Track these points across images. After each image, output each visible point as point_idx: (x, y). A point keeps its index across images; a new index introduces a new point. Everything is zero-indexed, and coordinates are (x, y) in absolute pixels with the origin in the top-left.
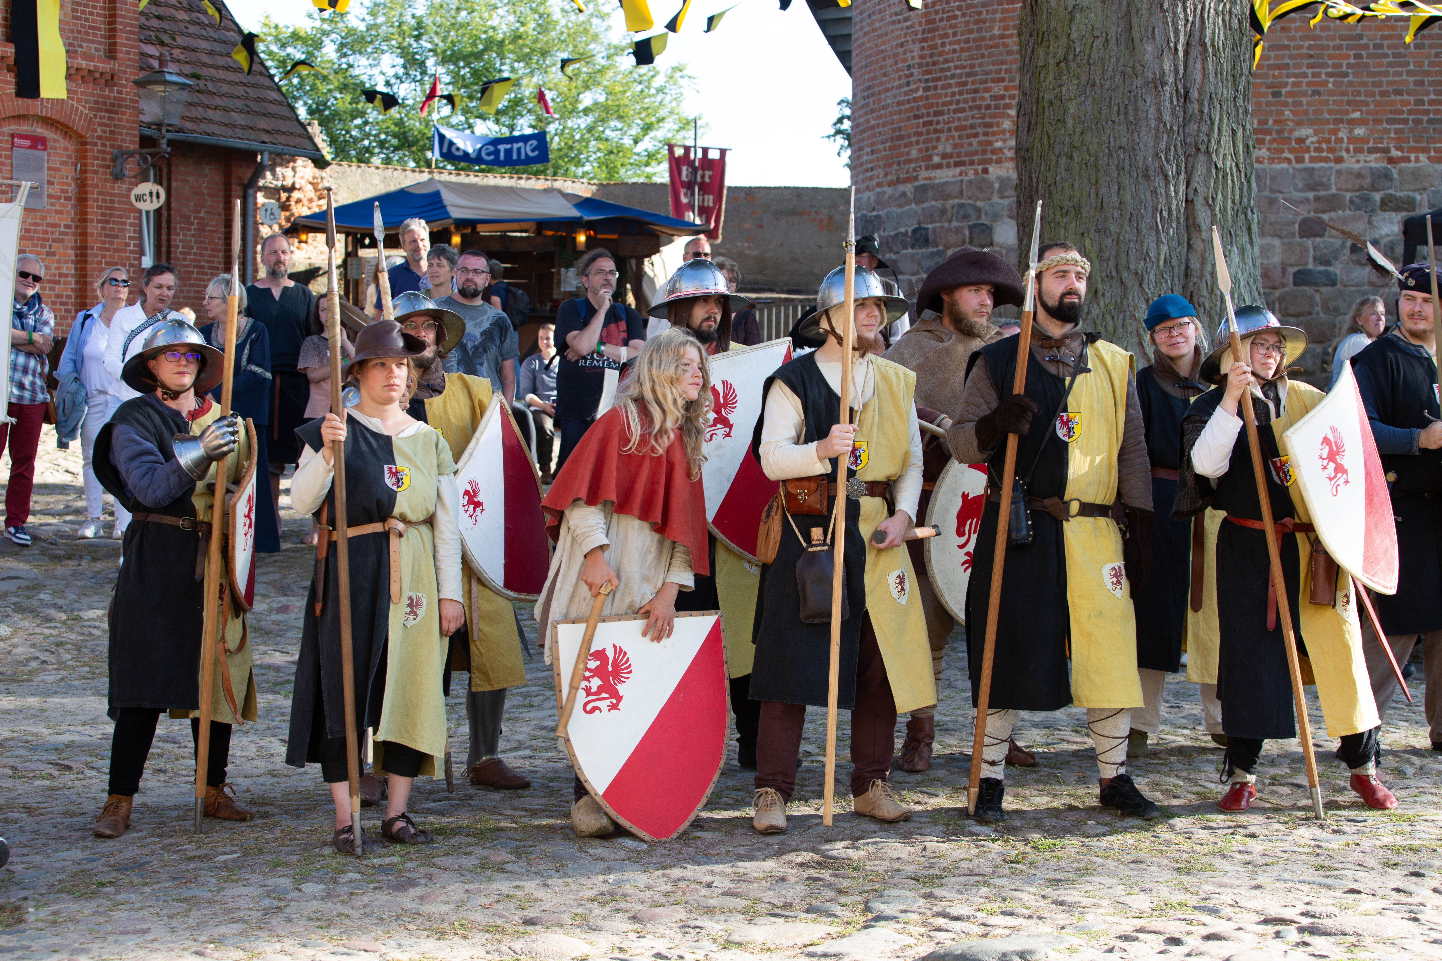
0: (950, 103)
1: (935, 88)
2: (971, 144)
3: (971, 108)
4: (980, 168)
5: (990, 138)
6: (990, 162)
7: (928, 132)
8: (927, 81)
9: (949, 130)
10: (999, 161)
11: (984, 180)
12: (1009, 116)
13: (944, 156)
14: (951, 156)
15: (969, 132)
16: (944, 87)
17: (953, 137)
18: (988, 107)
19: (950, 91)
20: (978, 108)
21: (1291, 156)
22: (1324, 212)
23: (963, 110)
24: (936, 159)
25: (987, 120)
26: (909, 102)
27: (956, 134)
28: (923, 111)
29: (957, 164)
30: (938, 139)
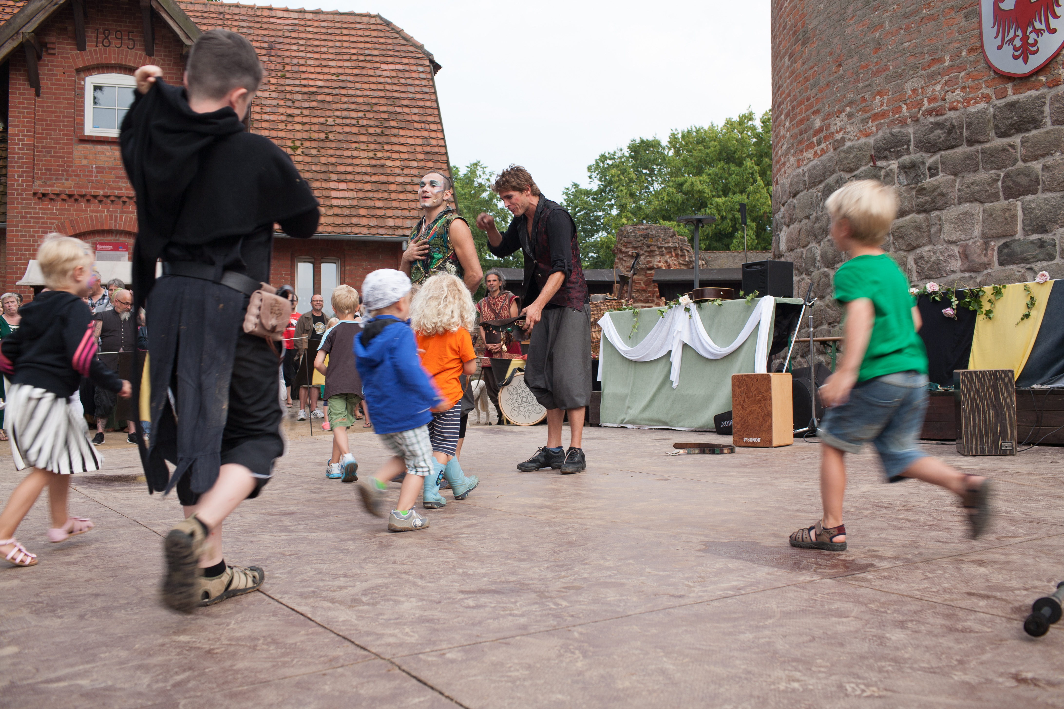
21: (990, 92)
22: (1036, 158)
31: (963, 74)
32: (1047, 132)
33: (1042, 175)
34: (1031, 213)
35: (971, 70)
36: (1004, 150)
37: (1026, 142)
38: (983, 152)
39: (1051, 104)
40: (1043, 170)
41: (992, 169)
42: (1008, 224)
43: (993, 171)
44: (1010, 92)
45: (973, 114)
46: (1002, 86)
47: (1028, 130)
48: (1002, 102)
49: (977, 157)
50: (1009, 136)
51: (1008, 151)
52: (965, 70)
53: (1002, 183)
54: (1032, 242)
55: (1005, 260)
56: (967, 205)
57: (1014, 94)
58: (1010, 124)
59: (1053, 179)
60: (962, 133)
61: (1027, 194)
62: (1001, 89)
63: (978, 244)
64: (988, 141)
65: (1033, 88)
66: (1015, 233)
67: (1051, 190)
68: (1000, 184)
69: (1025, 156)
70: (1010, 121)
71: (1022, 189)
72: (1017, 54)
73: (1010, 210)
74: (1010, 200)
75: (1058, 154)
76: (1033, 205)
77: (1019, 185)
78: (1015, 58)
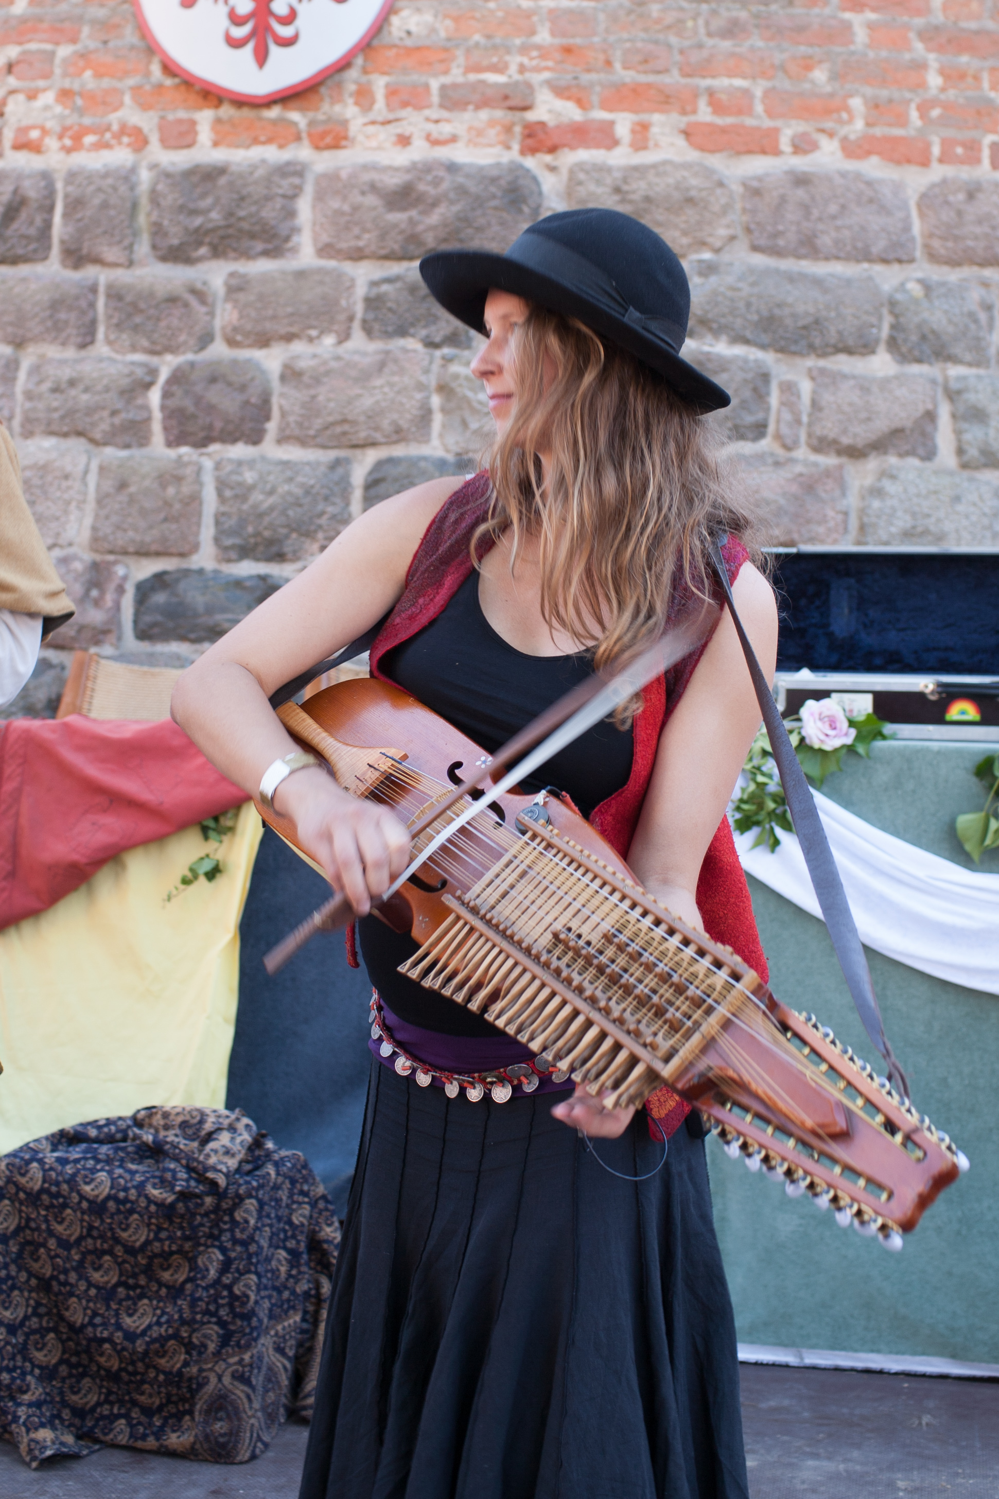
31: (64, 51)
32: (301, 274)
33: (282, 395)
34: (243, 498)
35: (92, 45)
36: (172, 300)
37: (240, 289)
38: (115, 295)
39: (320, 197)
40: (283, 378)
41: (134, 348)
42: (175, 519)
43: (139, 357)
44: (205, 134)
45: (90, 177)
46: (182, 114)
47: (247, 255)
48: (179, 159)
49: (92, 305)
50: (189, 261)
51: (186, 305)
52: (74, 40)
53: (166, 395)
54: (238, 583)
55: (155, 624)
56: (49, 442)
57: (216, 144)
58: (197, 230)
59: (311, 408)
60: (48, 225)
61: (234, 441)
62: (180, 121)
63: (78, 566)
64: (130, 264)
65: (269, 141)
66: (195, 548)
67: (303, 442)
68: (155, 397)
69: (235, 329)
70: (198, 221)
71: (218, 425)
72: (240, 32)
73: (179, 479)
74: (184, 450)
75: (329, 340)
76: (249, 477)
77: (211, 409)
78: (235, 43)
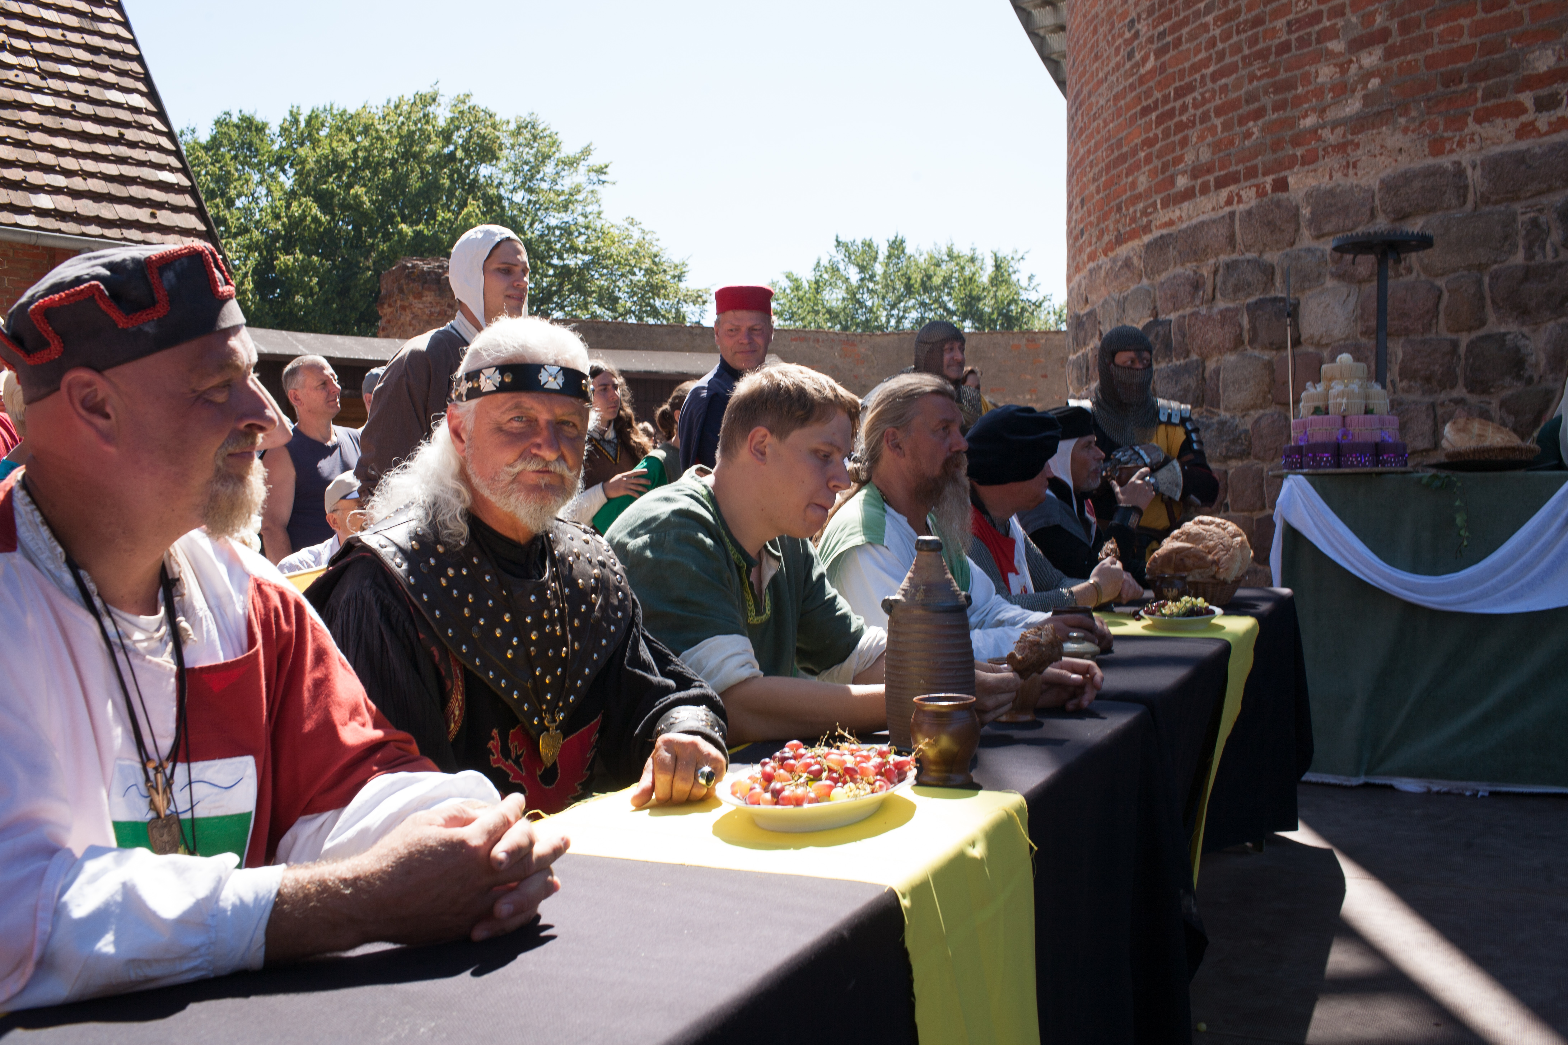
0: (1205, 63)
1: (1178, 42)
2: (1248, 135)
3: (1247, 61)
4: (1269, 179)
5: (1289, 113)
6: (1292, 162)
7: (1166, 134)
8: (1162, 35)
9: (1205, 117)
10: (1309, 160)
11: (1278, 204)
12: (1330, 54)
13: (1196, 172)
14: (1209, 169)
15: (1245, 109)
16: (1192, 37)
17: (1213, 130)
18: (1285, 47)
19: (1204, 38)
20: (1263, 55)
23: (1232, 69)
24: (1182, 182)
25: (1283, 75)
26: (1132, 87)
27: (1218, 122)
28: (1158, 95)
29: (1220, 184)
30: (1184, 142)
